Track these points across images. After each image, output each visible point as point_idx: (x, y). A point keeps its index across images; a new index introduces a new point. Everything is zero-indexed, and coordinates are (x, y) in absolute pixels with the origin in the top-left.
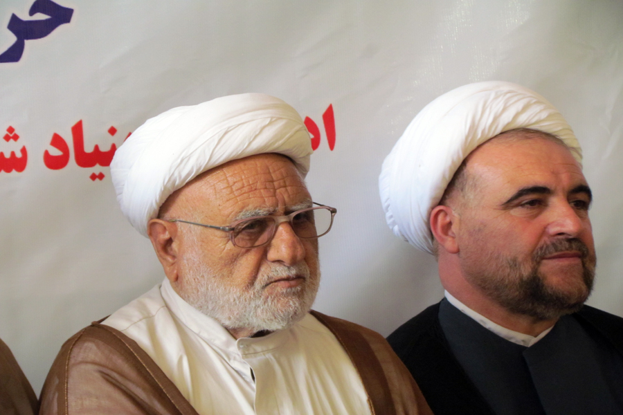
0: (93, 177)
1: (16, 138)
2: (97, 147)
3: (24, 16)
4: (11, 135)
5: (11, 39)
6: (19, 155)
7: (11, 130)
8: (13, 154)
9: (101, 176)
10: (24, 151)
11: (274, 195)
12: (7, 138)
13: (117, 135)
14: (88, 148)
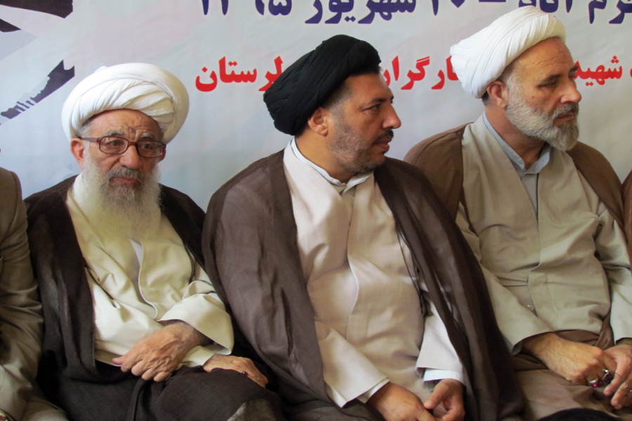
1: (617, 61)
4: (615, 60)
5: (618, 12)
6: (618, 70)
7: (615, 57)
8: (615, 70)
10: (621, 68)
12: (613, 61)
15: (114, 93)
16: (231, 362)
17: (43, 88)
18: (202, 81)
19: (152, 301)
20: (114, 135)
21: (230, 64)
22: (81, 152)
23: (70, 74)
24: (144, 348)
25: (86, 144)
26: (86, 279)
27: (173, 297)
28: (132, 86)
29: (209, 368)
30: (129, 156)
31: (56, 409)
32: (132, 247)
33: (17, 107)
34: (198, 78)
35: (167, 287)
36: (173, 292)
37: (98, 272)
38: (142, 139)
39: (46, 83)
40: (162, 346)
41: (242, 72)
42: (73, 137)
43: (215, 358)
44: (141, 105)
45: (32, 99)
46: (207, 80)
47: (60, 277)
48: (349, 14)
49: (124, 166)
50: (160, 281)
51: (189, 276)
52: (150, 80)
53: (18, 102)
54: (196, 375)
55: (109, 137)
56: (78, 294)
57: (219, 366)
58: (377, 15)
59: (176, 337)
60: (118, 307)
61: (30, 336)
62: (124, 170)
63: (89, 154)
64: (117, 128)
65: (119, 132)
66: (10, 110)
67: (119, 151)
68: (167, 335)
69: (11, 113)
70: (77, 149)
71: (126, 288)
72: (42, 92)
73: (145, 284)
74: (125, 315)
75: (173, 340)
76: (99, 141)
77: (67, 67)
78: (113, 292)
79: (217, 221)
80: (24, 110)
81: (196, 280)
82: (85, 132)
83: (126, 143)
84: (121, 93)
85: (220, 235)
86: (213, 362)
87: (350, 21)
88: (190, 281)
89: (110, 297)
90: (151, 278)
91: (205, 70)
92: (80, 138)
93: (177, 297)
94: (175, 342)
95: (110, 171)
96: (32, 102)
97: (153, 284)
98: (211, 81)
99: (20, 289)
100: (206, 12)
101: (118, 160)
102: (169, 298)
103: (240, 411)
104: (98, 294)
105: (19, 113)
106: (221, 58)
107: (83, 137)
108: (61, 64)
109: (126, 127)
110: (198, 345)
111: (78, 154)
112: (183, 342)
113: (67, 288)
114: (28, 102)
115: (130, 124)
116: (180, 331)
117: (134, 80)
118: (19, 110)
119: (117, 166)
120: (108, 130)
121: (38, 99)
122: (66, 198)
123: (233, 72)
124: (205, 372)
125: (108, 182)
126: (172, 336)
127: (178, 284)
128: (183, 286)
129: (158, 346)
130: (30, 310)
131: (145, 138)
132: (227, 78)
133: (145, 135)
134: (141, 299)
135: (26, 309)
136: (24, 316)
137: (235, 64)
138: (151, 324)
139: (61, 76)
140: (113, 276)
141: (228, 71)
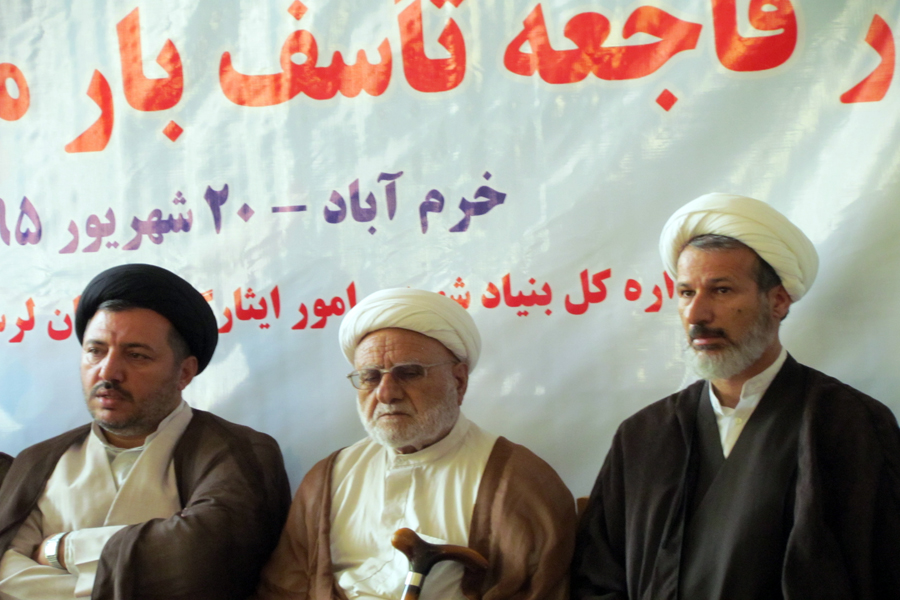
0: (520, 314)
1: (462, 285)
2: (521, 293)
3: (471, 199)
4: (459, 283)
5: (461, 215)
6: (464, 297)
7: (459, 279)
8: (460, 296)
9: (526, 313)
10: (467, 294)
11: (383, 356)
12: (456, 285)
13: (536, 284)
14: (514, 293)
48: (111, 239)
58: (145, 238)
87: (112, 247)
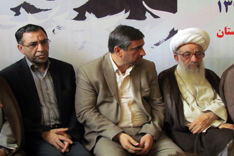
15: (185, 39)
16: (228, 125)
17: (167, 36)
18: (219, 34)
19: (201, 106)
20: (187, 52)
21: (228, 29)
22: (178, 58)
23: (176, 32)
24: (197, 121)
25: (179, 56)
26: (181, 98)
27: (208, 105)
28: (191, 36)
29: (220, 127)
30: (193, 58)
31: (169, 138)
32: (195, 88)
33: (159, 42)
34: (218, 33)
35: (206, 102)
36: (208, 103)
37: (185, 96)
38: (196, 52)
39: (168, 35)
40: (203, 120)
41: (232, 31)
42: (174, 54)
43: (222, 124)
44: (194, 41)
45: (164, 40)
46: (220, 34)
47: (173, 97)
49: (192, 62)
50: (204, 100)
51: (213, 98)
52: (196, 33)
53: (159, 41)
54: (216, 130)
55: (186, 53)
56: (178, 103)
57: (224, 127)
59: (208, 117)
60: (191, 107)
61: (161, 113)
62: (193, 63)
63: (180, 59)
64: (188, 50)
65: (189, 51)
66: (157, 43)
67: (190, 57)
68: (205, 116)
69: (157, 44)
70: (176, 57)
71: (193, 102)
72: (167, 38)
73: (199, 101)
74: (193, 109)
75: (207, 118)
76: (183, 55)
77: (175, 30)
78: (189, 103)
79: (224, 81)
80: (161, 43)
81: (216, 99)
82: (178, 52)
83: (192, 54)
84: (187, 38)
85: (225, 86)
86: (221, 125)
88: (214, 100)
89: (188, 104)
90: (200, 99)
91: (220, 31)
92: (177, 54)
93: (209, 104)
94: (208, 119)
95: (188, 64)
96: (164, 41)
97: (201, 101)
98: (222, 34)
99: (157, 98)
100: (220, 12)
101: (190, 60)
102: (206, 105)
103: (231, 142)
104: (185, 103)
105: (160, 44)
106: (225, 27)
107: (178, 53)
108: (174, 29)
109: (191, 49)
110: (216, 120)
111: (177, 59)
112: (210, 119)
113: (175, 101)
114: (163, 41)
115: (192, 48)
116: (209, 115)
117: (191, 34)
118: (160, 43)
119: (190, 62)
120: (185, 51)
121: (166, 40)
122: (174, 72)
123: (229, 31)
124: (219, 129)
125: (188, 67)
126: (207, 117)
127: (210, 101)
128: (211, 101)
129: (202, 120)
130: (161, 105)
131: (197, 52)
132: (227, 33)
133: (197, 51)
134: (198, 105)
135: (160, 105)
136: (159, 107)
137: (230, 29)
138: (201, 113)
139: (173, 33)
140: (189, 97)
141: (228, 31)
